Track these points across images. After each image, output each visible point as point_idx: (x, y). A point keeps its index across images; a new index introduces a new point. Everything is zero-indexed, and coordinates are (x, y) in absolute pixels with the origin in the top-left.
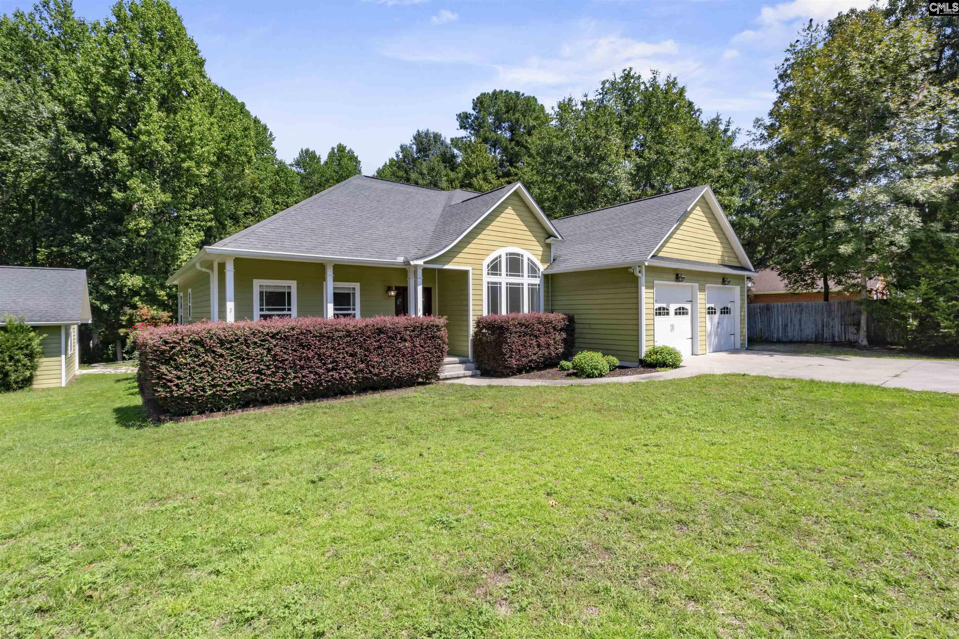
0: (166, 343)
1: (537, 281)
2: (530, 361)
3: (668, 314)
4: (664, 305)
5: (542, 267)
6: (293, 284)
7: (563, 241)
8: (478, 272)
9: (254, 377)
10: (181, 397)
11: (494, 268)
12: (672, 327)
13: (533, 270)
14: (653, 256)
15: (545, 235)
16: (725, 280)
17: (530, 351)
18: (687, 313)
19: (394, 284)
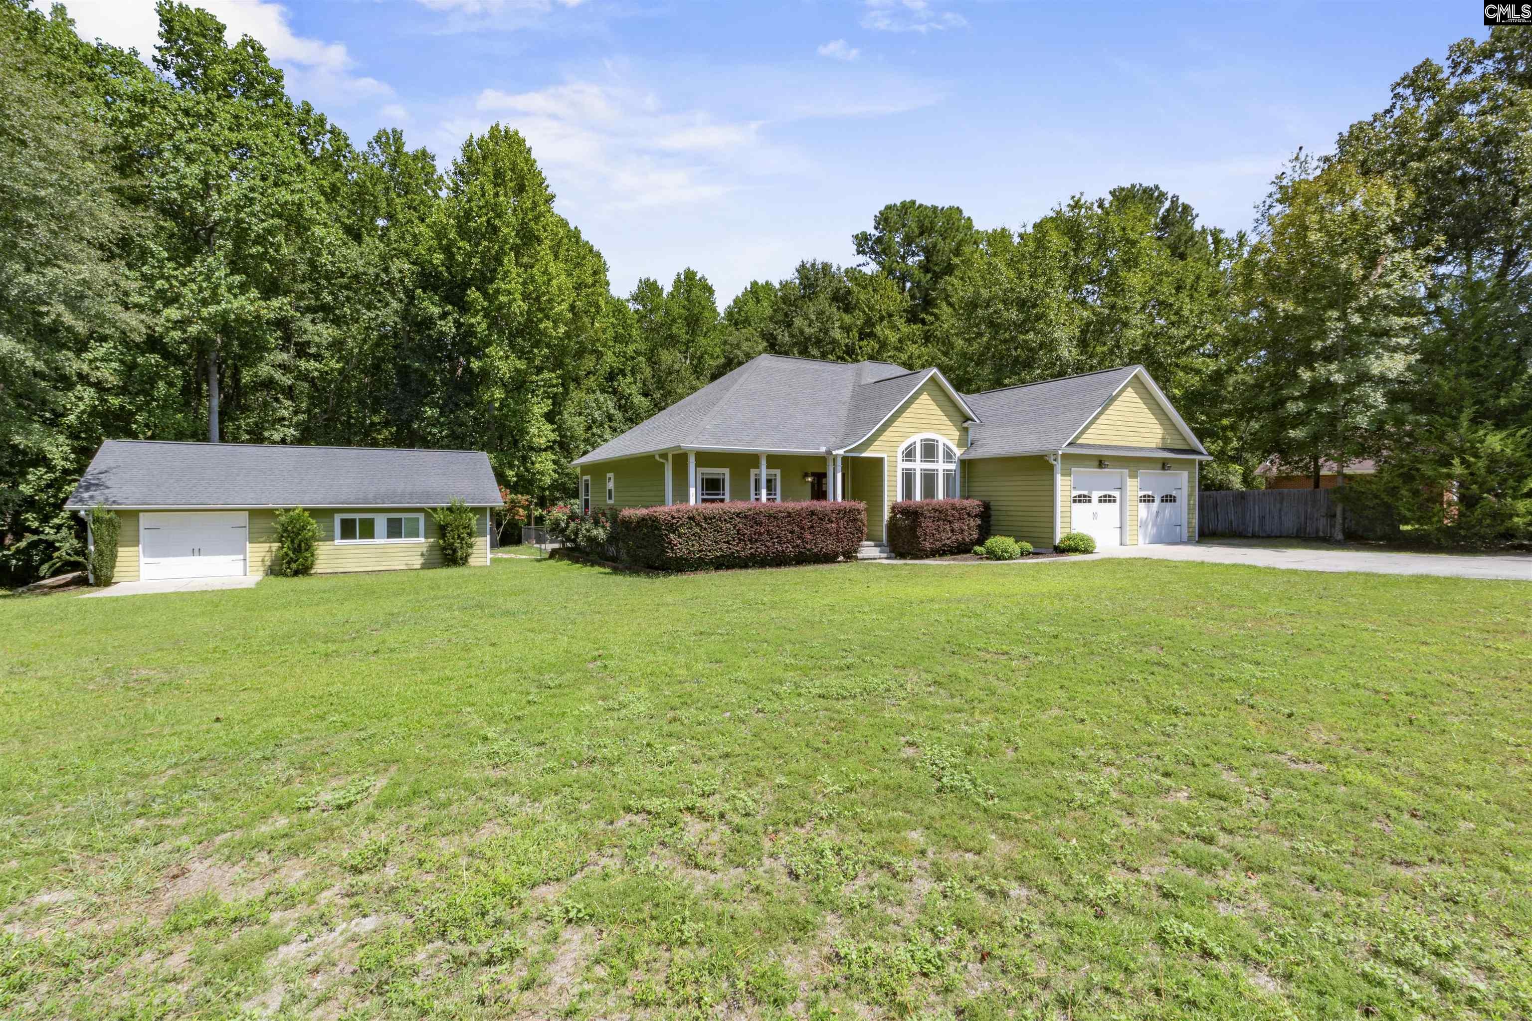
0: (674, 518)
1: (952, 466)
2: (944, 545)
3: (1090, 501)
4: (1086, 493)
5: (958, 452)
6: (726, 471)
7: (982, 425)
8: (893, 459)
9: (725, 545)
10: (681, 558)
11: (909, 454)
12: (1095, 515)
13: (949, 455)
14: (1070, 444)
15: (962, 419)
16: (1164, 465)
17: (944, 536)
18: (1114, 501)
19: (810, 471)
